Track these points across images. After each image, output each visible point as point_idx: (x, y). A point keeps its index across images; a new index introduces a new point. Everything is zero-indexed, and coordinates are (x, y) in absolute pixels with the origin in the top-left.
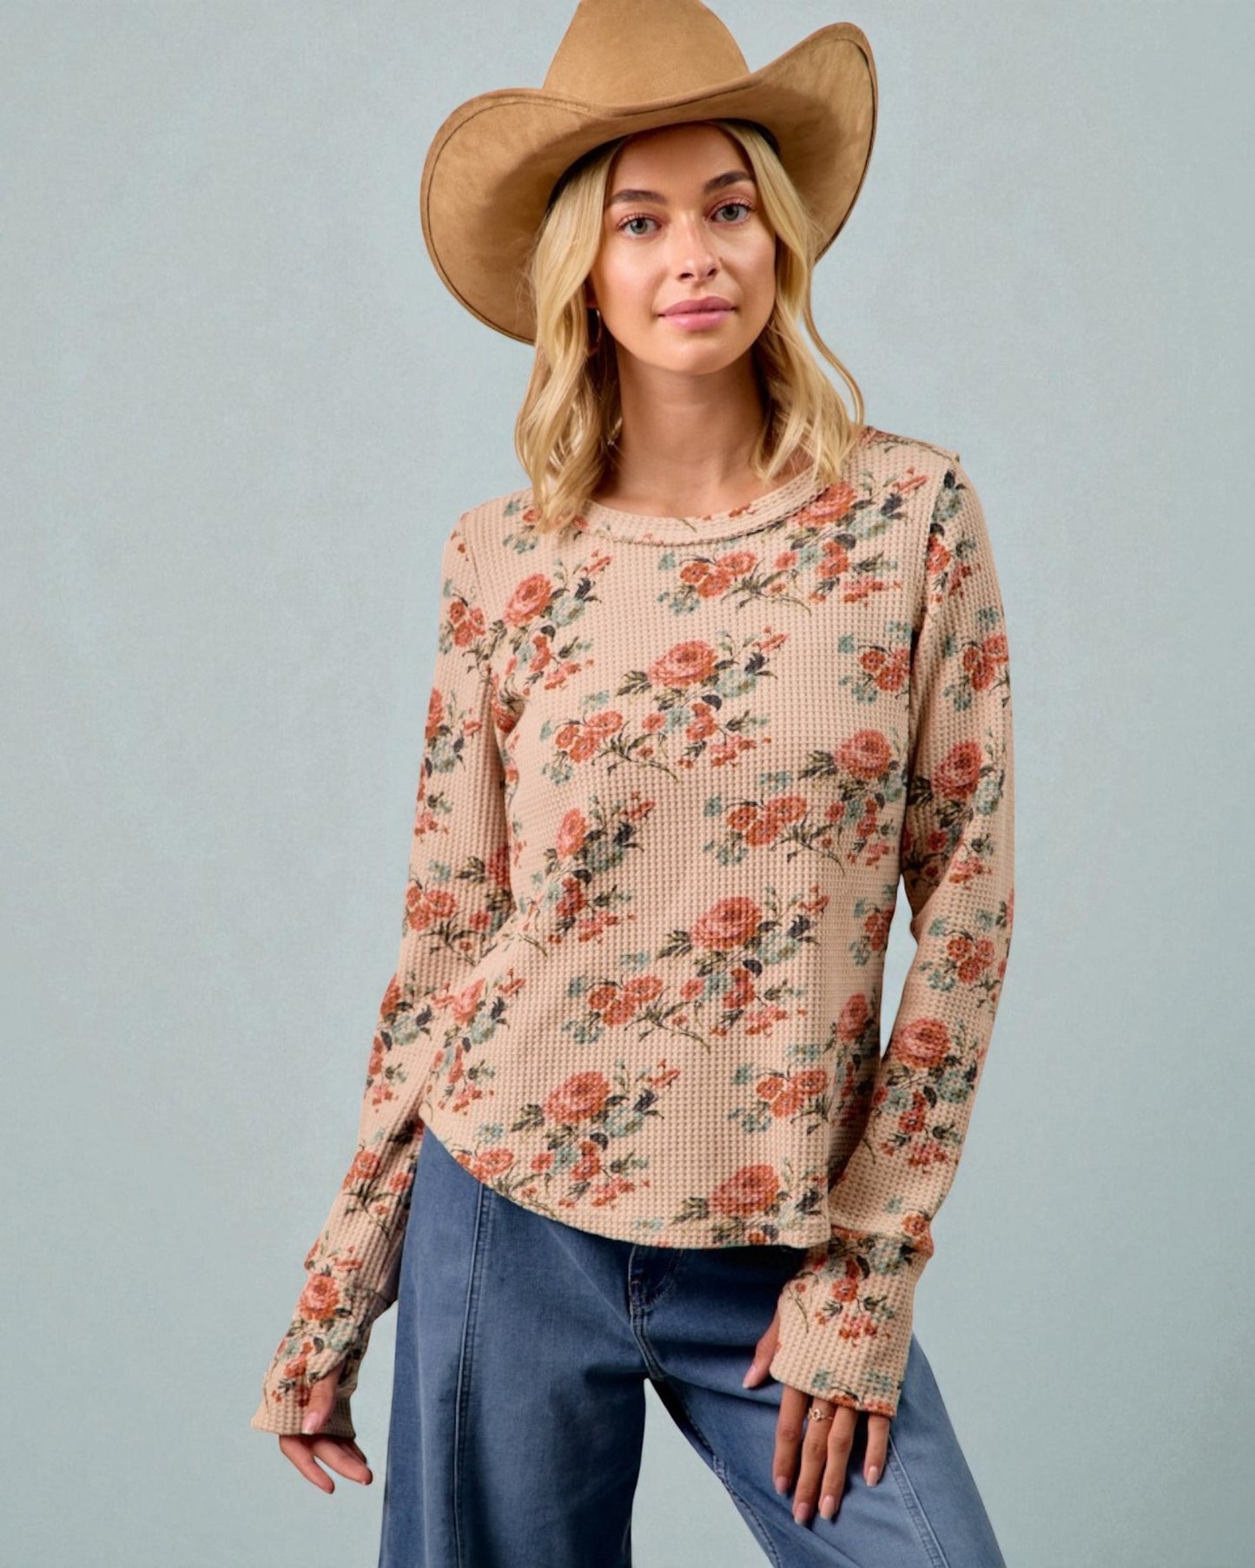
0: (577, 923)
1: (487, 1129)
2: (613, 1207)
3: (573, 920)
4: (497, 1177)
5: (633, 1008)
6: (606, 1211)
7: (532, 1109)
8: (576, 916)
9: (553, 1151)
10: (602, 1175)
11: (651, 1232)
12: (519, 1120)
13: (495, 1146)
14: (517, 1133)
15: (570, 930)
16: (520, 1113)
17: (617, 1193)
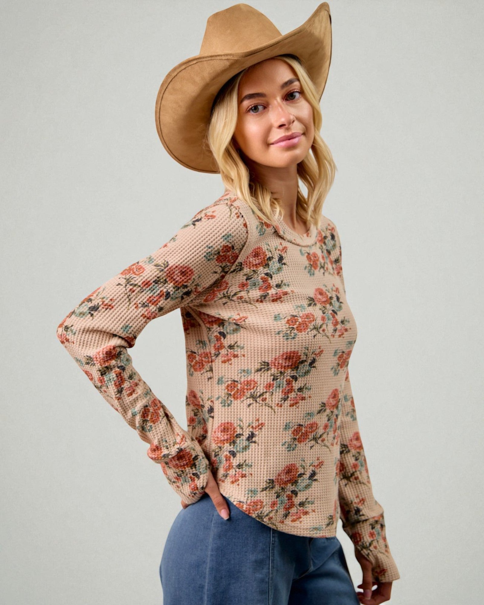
0: (289, 399)
1: (251, 491)
2: (301, 522)
3: (288, 397)
4: (257, 512)
5: (309, 435)
6: (297, 524)
7: (271, 481)
8: (289, 396)
9: (278, 499)
10: (296, 508)
11: (318, 532)
12: (265, 486)
13: (256, 498)
14: (264, 492)
15: (286, 402)
16: (265, 483)
17: (302, 516)
